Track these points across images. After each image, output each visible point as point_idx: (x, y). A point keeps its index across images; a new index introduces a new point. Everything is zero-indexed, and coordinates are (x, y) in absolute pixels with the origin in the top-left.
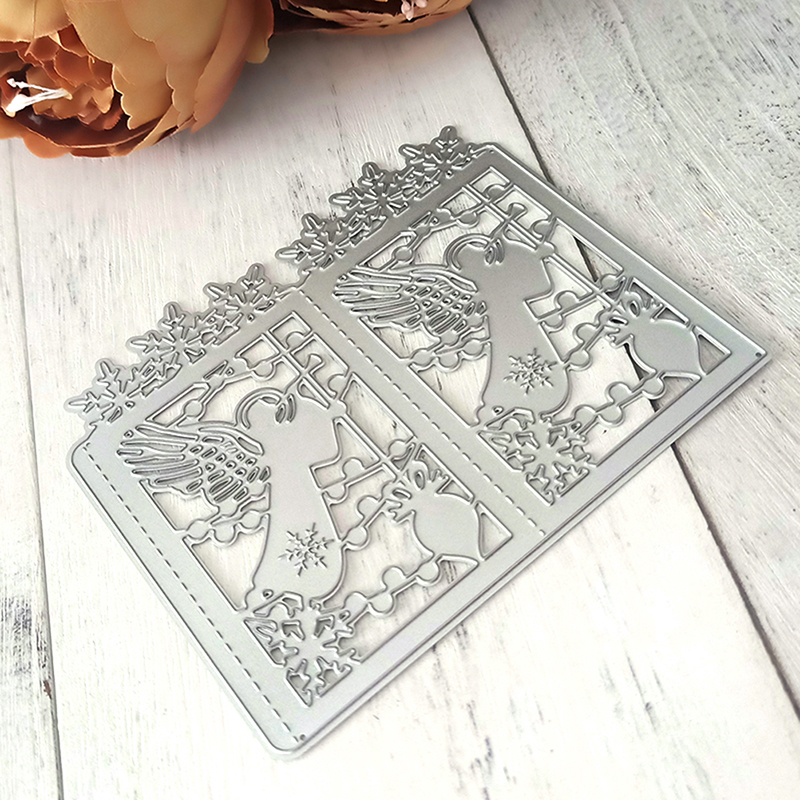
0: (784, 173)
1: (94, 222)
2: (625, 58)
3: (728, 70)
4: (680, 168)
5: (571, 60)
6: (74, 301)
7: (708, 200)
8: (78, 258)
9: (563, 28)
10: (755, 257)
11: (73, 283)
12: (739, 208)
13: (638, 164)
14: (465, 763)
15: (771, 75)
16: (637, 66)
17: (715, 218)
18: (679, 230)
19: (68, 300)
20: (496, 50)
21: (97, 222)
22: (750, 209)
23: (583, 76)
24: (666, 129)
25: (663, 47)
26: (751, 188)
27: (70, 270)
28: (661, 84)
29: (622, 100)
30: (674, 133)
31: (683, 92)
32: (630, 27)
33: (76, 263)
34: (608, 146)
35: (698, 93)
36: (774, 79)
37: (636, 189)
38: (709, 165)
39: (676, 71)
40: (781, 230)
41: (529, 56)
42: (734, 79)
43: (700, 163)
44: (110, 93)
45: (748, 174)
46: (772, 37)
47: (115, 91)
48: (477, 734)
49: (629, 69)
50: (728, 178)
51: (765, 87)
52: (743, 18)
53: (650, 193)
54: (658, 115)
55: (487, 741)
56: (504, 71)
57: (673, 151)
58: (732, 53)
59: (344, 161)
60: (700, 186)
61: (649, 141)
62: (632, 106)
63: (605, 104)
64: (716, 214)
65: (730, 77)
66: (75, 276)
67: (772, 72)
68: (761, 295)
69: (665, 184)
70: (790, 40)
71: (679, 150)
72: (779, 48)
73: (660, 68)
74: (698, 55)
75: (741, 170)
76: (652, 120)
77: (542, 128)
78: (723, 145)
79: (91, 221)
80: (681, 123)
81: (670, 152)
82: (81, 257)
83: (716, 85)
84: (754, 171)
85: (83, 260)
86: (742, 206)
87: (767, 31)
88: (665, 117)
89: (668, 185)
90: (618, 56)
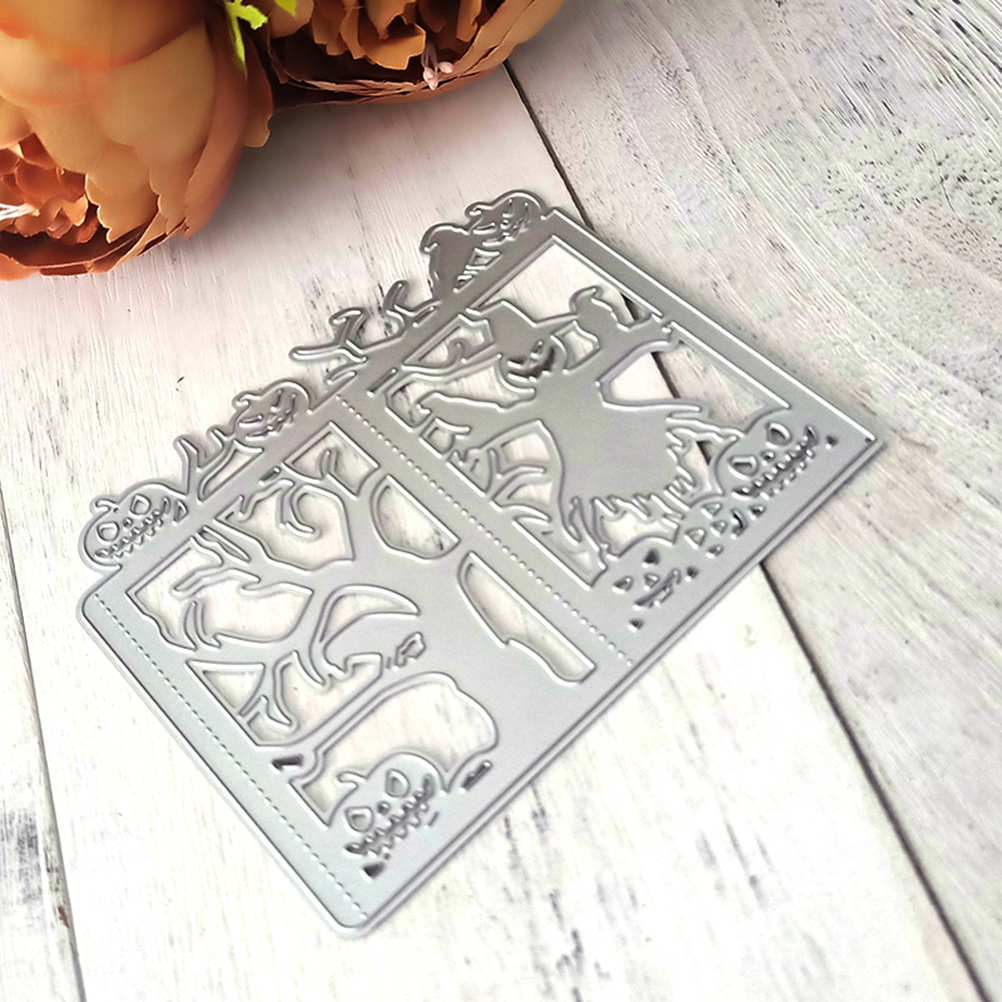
0: (883, 244)
1: (74, 353)
2: (692, 114)
3: (813, 122)
4: (763, 245)
5: (630, 120)
6: (57, 451)
7: (796, 281)
8: (57, 397)
9: (618, 80)
10: (852, 348)
11: (55, 429)
12: (833, 289)
13: (714, 243)
14: (550, 961)
15: (863, 126)
16: (707, 123)
17: (805, 304)
18: (764, 320)
19: (50, 451)
20: (541, 112)
21: (77, 354)
22: (845, 290)
23: (644, 138)
24: (744, 198)
25: (737, 97)
26: (846, 265)
27: (50, 413)
28: (736, 144)
29: (691, 167)
30: (755, 204)
31: (762, 152)
32: (697, 75)
33: (56, 404)
34: (677, 224)
35: (778, 152)
36: (866, 130)
37: (713, 274)
38: (796, 239)
39: (753, 127)
40: (880, 313)
41: (580, 118)
42: (820, 134)
43: (785, 237)
44: (83, 204)
45: (842, 248)
46: (863, 80)
47: (89, 202)
48: (562, 928)
49: (699, 128)
50: (818, 254)
51: (856, 141)
52: (828, 57)
53: (729, 278)
54: (734, 181)
55: (575, 935)
56: (551, 137)
57: (753, 224)
58: (817, 101)
59: (369, 260)
60: (786, 266)
61: (725, 214)
62: (704, 173)
63: (671, 172)
64: (807, 299)
65: (816, 131)
66: (55, 421)
67: (864, 122)
68: (861, 393)
69: (745, 265)
70: (883, 81)
71: (760, 223)
72: (872, 93)
73: (734, 125)
74: (778, 105)
75: (834, 245)
76: (727, 188)
77: (600, 206)
78: (811, 215)
79: (70, 350)
80: (761, 190)
81: (750, 226)
82: (61, 397)
83: (800, 142)
84: (848, 243)
85: (64, 401)
86: (836, 286)
87: (857, 71)
88: (742, 184)
89: (750, 266)
90: (685, 112)
